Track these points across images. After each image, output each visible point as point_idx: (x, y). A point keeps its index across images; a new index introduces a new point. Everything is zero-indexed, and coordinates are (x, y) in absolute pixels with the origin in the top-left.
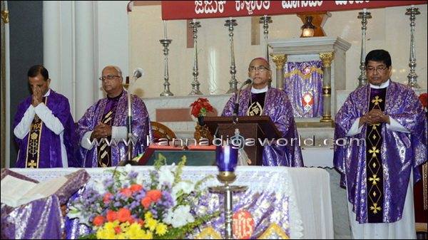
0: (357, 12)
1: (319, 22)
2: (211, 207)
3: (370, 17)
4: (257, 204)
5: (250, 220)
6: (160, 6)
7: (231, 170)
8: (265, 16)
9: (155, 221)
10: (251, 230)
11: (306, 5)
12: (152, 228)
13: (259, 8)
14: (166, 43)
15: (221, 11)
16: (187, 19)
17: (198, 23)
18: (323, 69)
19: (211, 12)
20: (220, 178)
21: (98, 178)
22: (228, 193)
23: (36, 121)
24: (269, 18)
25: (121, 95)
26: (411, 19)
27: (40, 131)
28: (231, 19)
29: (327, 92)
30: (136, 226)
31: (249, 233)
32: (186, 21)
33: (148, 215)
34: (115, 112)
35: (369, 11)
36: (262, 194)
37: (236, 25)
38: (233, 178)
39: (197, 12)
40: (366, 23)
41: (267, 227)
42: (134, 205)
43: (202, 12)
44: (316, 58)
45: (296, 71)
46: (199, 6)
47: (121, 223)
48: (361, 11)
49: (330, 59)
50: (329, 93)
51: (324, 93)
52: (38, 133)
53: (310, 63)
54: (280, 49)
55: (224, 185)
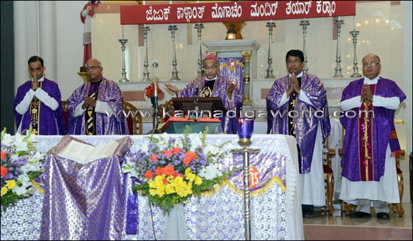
0: (265, 23)
1: (239, 29)
2: (227, 164)
3: (275, 26)
4: (263, 161)
5: (257, 173)
6: (119, 14)
7: (249, 137)
8: (199, 24)
9: (194, 175)
10: (257, 181)
11: (229, 16)
12: (191, 180)
13: (195, 17)
14: (123, 42)
15: (166, 19)
16: (139, 24)
17: (147, 28)
18: (244, 63)
19: (158, 19)
20: (240, 143)
21: (140, 143)
22: (246, 154)
23: (35, 100)
24: (201, 25)
25: (101, 81)
26: (304, 29)
27: (39, 107)
28: (173, 25)
29: (247, 80)
30: (179, 178)
31: (256, 183)
32: (137, 26)
33: (188, 170)
34: (97, 94)
35: (274, 21)
36: (266, 154)
37: (177, 29)
38: (249, 143)
39: (148, 19)
40: (272, 30)
41: (270, 179)
42: (177, 162)
43: (151, 19)
44: (239, 55)
45: (224, 64)
46: (149, 15)
47: (167, 176)
48: (268, 21)
49: (249, 56)
50: (249, 81)
51: (245, 81)
52: (37, 108)
53: (235, 59)
54: (212, 48)
55: (242, 148)
